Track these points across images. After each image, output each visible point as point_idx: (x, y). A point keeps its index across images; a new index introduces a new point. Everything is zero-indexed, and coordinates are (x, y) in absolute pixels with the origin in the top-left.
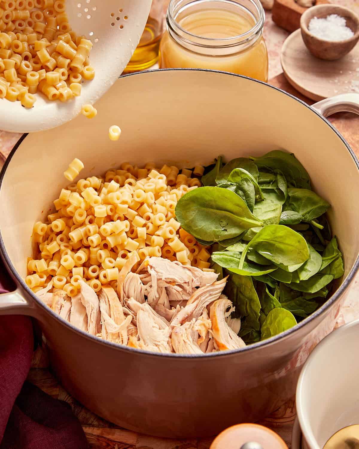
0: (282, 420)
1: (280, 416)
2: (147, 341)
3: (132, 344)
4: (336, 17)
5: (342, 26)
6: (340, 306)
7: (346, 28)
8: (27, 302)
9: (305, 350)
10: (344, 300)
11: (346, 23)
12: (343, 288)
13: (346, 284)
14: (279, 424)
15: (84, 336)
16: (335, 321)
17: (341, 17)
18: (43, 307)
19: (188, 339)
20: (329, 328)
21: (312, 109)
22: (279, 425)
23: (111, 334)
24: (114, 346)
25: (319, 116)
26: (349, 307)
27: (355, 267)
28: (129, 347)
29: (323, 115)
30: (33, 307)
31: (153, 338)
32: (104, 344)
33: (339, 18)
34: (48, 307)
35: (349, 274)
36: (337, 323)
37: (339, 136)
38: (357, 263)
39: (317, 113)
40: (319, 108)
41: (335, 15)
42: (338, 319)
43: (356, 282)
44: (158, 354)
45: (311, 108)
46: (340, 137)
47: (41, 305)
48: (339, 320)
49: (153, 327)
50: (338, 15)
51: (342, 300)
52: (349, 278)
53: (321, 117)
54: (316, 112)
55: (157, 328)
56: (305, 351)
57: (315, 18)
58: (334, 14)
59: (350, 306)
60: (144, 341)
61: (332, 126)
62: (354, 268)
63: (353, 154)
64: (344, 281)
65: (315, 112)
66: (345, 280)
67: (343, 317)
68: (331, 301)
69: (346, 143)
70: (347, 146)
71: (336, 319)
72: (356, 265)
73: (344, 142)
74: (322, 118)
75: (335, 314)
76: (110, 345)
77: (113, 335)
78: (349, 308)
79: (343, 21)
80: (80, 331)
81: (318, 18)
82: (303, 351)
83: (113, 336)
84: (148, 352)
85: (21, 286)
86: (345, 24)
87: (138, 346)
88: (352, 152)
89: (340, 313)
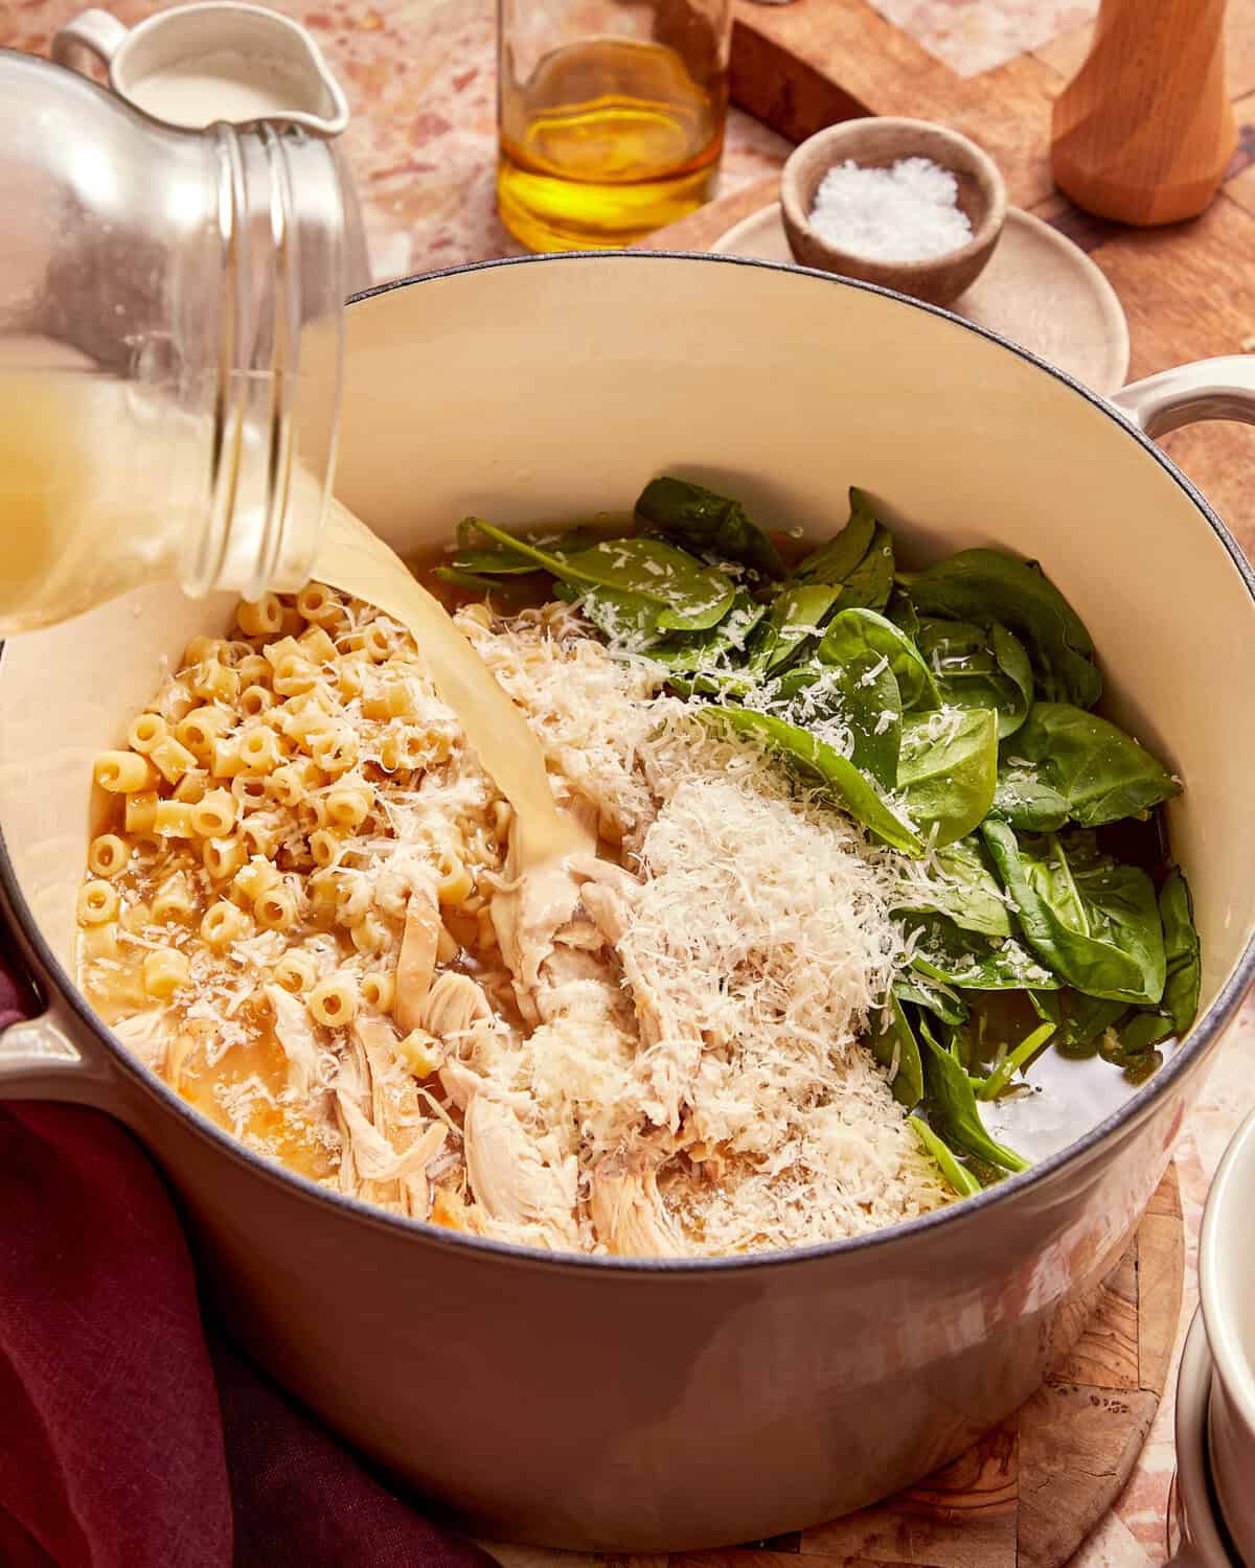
0: (965, 1501)
1: (961, 1484)
2: (499, 1206)
3: (444, 1217)
4: (926, 169)
5: (942, 204)
6: (1182, 1105)
7: (956, 212)
8: (83, 1059)
9: (1056, 1255)
10: (1199, 1086)
11: (958, 191)
12: (1195, 1041)
13: (1207, 1027)
14: (958, 1511)
15: (277, 1183)
16: (1165, 1157)
17: (944, 170)
18: (139, 1075)
19: (646, 1195)
20: (1142, 1181)
21: (1108, 409)
22: (956, 1518)
23: (372, 1183)
24: (384, 1221)
25: (1131, 433)
26: (1217, 1109)
27: (1243, 969)
28: (435, 1226)
29: (1146, 430)
30: (105, 1076)
31: (523, 1199)
32: (350, 1215)
33: (934, 171)
34: (154, 1077)
35: (1219, 995)
36: (1172, 1163)
37: (1200, 508)
38: (1250, 955)
39: (1127, 424)
40: (1130, 406)
41: (924, 163)
42: (1176, 1149)
43: (1244, 1023)
44: (538, 1254)
45: (1105, 406)
46: (1204, 512)
47: (131, 1068)
48: (1180, 1152)
49: (522, 1157)
50: (936, 161)
51: (1192, 1085)
52: (1220, 1008)
53: (1137, 439)
54: (1122, 421)
55: (534, 1160)
56: (1057, 1258)
57: (850, 164)
58: (921, 155)
59: (1220, 1106)
60: (488, 1205)
61: (1175, 472)
62: (1238, 974)
63: (1246, 572)
64: (1202, 1019)
65: (1116, 420)
66: (1205, 1015)
67: (1193, 1142)
68: (1153, 1085)
69: (1222, 531)
70: (1226, 544)
71: (1169, 1150)
72: (1245, 964)
73: (1217, 530)
74: (1141, 443)
75: (1166, 1131)
76: (371, 1216)
77: (378, 1186)
78: (1215, 1113)
79: (947, 186)
80: (265, 1165)
81: (861, 166)
82: (1048, 1261)
83: (380, 1189)
84: (502, 1248)
85: (62, 999)
86: (953, 198)
87: (465, 1225)
88: (1243, 566)
89: (1183, 1131)
